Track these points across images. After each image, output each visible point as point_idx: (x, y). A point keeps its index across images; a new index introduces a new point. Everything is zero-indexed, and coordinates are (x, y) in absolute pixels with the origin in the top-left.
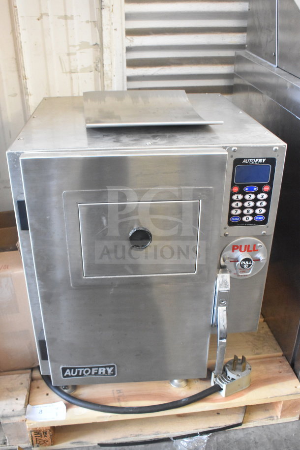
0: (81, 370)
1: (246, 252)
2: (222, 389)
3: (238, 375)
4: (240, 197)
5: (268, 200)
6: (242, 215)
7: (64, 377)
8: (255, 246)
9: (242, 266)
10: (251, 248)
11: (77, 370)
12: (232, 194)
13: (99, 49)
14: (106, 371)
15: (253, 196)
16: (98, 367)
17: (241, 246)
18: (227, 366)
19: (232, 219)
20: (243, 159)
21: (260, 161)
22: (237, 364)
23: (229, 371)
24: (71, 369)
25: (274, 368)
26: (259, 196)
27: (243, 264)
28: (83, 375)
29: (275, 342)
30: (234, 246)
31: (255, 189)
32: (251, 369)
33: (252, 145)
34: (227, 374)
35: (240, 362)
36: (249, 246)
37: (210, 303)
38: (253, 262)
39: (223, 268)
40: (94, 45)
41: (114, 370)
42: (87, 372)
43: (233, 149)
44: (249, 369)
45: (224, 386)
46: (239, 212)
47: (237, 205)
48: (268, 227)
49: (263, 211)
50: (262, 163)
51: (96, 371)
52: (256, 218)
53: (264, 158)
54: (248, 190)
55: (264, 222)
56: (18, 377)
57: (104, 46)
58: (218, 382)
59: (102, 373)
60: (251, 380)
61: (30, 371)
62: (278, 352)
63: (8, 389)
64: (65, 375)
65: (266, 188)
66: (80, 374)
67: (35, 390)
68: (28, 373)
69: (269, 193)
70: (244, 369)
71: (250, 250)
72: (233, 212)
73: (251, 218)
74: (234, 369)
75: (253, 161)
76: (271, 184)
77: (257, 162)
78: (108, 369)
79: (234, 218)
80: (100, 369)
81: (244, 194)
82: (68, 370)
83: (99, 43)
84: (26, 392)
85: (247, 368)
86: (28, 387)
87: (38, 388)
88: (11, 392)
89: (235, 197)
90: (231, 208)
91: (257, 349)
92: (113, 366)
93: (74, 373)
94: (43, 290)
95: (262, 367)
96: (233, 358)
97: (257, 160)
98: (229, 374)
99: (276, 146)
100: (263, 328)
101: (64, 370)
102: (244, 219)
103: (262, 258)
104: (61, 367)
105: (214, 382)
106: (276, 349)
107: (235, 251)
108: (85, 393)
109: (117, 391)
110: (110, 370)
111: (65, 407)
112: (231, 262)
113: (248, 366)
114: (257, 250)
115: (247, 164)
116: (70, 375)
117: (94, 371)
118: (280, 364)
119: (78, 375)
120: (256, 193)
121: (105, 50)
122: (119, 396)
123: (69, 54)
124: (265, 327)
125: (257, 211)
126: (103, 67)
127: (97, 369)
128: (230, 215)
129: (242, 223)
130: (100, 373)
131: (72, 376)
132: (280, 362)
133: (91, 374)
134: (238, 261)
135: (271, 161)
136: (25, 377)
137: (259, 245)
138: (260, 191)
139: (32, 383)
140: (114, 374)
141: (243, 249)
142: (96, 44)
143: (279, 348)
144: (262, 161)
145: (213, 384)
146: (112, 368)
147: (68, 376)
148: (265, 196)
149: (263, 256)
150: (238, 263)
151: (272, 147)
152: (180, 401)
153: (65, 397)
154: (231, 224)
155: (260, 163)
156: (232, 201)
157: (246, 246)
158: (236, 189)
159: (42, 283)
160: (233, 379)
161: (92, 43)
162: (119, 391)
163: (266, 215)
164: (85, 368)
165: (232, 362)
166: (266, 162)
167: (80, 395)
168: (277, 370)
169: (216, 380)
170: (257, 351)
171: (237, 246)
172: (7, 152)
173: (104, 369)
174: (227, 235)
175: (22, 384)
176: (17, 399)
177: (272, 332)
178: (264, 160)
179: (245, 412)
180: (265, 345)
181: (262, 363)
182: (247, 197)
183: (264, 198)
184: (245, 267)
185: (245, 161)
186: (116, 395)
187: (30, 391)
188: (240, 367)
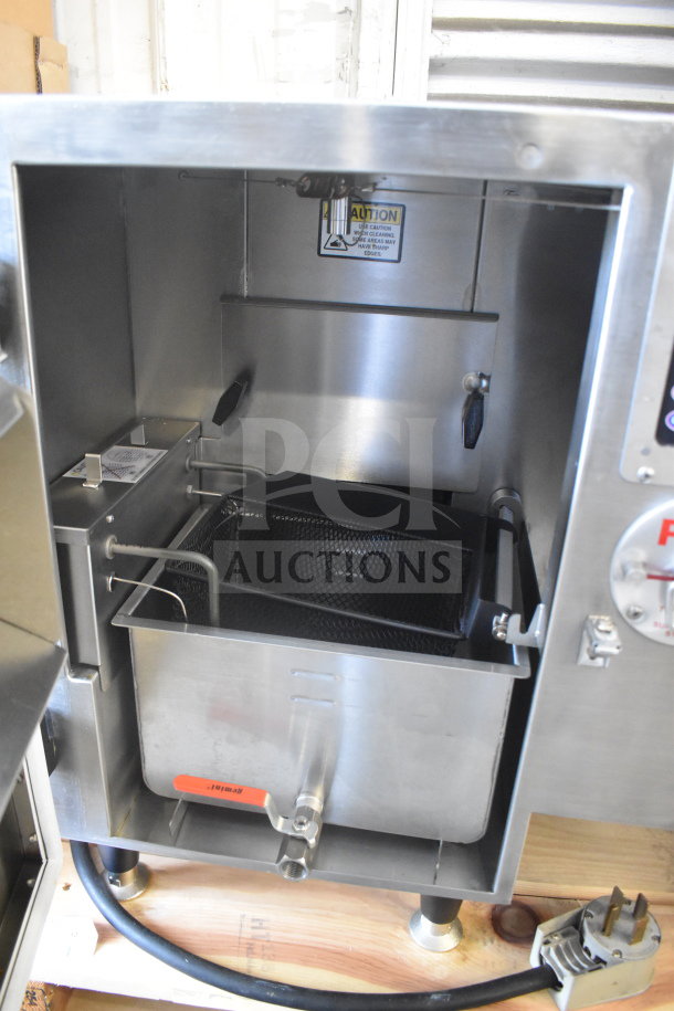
2: (561, 985)
13: (352, 23)
18: (589, 915)
22: (621, 914)
23: (592, 931)
32: (659, 938)
34: (582, 941)
35: (630, 908)
40: (341, 13)
45: (567, 980)
57: (364, 13)
58: (553, 960)
70: (634, 937)
74: (605, 929)
83: (352, 7)
85: (648, 936)
96: (609, 891)
98: (590, 941)
105: (541, 958)
108: (166, 906)
109: (253, 920)
111: (95, 935)
113: (652, 929)
121: (365, 23)
122: (253, 939)
123: (275, 34)
142: (346, 10)
145: (535, 964)
152: (426, 995)
153: (104, 907)
160: (598, 960)
161: (336, 7)
162: (259, 924)
165: (607, 903)
167: (149, 909)
169: (548, 952)
186: (248, 933)
188: (625, 924)
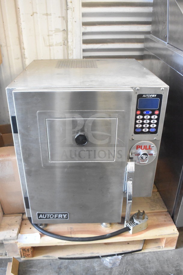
0: (48, 215)
1: (145, 150)
2: (130, 229)
3: (140, 222)
4: (141, 117)
5: (158, 119)
6: (142, 128)
7: (39, 219)
8: (150, 146)
9: (142, 158)
10: (148, 148)
11: (46, 215)
12: (136, 115)
13: (66, 33)
14: (63, 217)
15: (149, 117)
16: (58, 214)
17: (142, 146)
18: (134, 216)
19: (137, 130)
20: (143, 95)
21: (153, 96)
22: (140, 215)
23: (135, 219)
24: (42, 214)
25: (162, 218)
26: (153, 117)
27: (143, 157)
28: (49, 218)
29: (163, 203)
30: (137, 146)
31: (150, 112)
32: (148, 218)
33: (148, 86)
35: (142, 214)
36: (146, 146)
37: (123, 179)
38: (149, 156)
39: (131, 159)
40: (63, 30)
41: (67, 216)
42: (52, 216)
43: (137, 88)
44: (147, 218)
45: (131, 228)
46: (141, 126)
47: (139, 122)
48: (157, 135)
49: (155, 126)
50: (154, 97)
51: (57, 216)
52: (151, 130)
53: (155, 94)
54: (146, 113)
55: (156, 132)
56: (15, 218)
57: (68, 31)
58: (128, 225)
59: (60, 217)
60: (147, 225)
61: (22, 214)
62: (165, 209)
63: (8, 224)
64: (39, 217)
65: (157, 112)
66: (48, 217)
67: (24, 226)
68: (20, 216)
69: (159, 115)
70: (144, 218)
71: (147, 148)
72: (137, 126)
73: (147, 130)
74: (138, 218)
75: (149, 96)
76: (159, 110)
77: (151, 97)
78: (64, 215)
79: (138, 129)
80: (59, 215)
81: (144, 115)
82: (41, 215)
83: (66, 29)
84: (18, 227)
86: (20, 224)
87: (26, 224)
88: (10, 226)
89: (138, 117)
90: (136, 124)
91: (152, 207)
92: (67, 214)
93: (44, 216)
94: (26, 168)
95: (155, 218)
96: (138, 212)
97: (151, 96)
98: (135, 221)
99: (162, 87)
100: (157, 195)
101: (39, 215)
102: (144, 130)
103: (154, 154)
104: (37, 213)
105: (126, 225)
106: (163, 208)
107: (138, 149)
108: (51, 228)
109: (70, 228)
110: (65, 216)
111: (40, 236)
112: (135, 155)
113: (146, 217)
114: (151, 149)
115: (146, 97)
116: (42, 218)
117: (56, 216)
118: (165, 216)
119: (47, 218)
120: (151, 115)
121: (69, 33)
122: (71, 231)
123: (48, 36)
124: (158, 194)
125: (151, 126)
126: (68, 43)
127: (57, 215)
128: (135, 128)
129: (142, 133)
130: (59, 217)
131: (43, 218)
132: (166, 215)
133: (54, 217)
134: (140, 155)
135: (160, 96)
136: (18, 218)
137: (152, 146)
138: (153, 114)
139: (23, 222)
140: (67, 218)
141: (143, 148)
142: (64, 30)
143: (165, 207)
144: (154, 96)
145: (125, 226)
146: (66, 215)
147: (41, 218)
148: (156, 117)
149: (154, 152)
150: (139, 156)
151: (160, 88)
152: (105, 235)
153: (40, 230)
154: (135, 133)
155: (153, 97)
156: (136, 119)
157: (144, 146)
158: (139, 112)
159: (26, 164)
160: (137, 224)
161: (62, 29)
162: (71, 228)
163: (157, 128)
164: (51, 214)
165: (137, 214)
166: (156, 97)
167: (49, 229)
168: (164, 220)
169: (127, 224)
170: (152, 208)
171: (139, 146)
172: (6, 88)
173: (62, 215)
174: (133, 139)
175: (17, 222)
176: (13, 230)
177: (162, 198)
178: (155, 96)
179: (144, 243)
180: (157, 205)
181: (155, 215)
182: (145, 117)
183: (155, 118)
184: (144, 158)
185: (144, 96)
186: (69, 230)
187: (21, 226)
188: (141, 217)
